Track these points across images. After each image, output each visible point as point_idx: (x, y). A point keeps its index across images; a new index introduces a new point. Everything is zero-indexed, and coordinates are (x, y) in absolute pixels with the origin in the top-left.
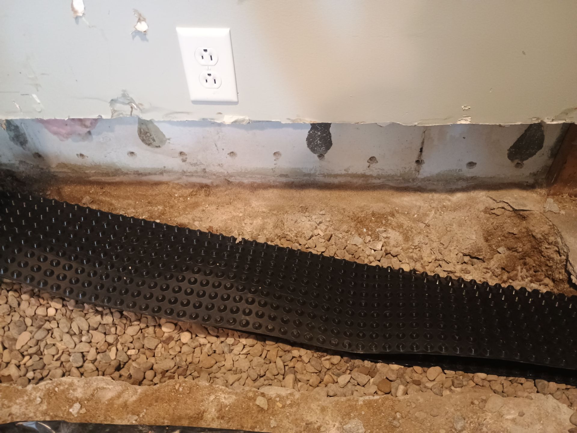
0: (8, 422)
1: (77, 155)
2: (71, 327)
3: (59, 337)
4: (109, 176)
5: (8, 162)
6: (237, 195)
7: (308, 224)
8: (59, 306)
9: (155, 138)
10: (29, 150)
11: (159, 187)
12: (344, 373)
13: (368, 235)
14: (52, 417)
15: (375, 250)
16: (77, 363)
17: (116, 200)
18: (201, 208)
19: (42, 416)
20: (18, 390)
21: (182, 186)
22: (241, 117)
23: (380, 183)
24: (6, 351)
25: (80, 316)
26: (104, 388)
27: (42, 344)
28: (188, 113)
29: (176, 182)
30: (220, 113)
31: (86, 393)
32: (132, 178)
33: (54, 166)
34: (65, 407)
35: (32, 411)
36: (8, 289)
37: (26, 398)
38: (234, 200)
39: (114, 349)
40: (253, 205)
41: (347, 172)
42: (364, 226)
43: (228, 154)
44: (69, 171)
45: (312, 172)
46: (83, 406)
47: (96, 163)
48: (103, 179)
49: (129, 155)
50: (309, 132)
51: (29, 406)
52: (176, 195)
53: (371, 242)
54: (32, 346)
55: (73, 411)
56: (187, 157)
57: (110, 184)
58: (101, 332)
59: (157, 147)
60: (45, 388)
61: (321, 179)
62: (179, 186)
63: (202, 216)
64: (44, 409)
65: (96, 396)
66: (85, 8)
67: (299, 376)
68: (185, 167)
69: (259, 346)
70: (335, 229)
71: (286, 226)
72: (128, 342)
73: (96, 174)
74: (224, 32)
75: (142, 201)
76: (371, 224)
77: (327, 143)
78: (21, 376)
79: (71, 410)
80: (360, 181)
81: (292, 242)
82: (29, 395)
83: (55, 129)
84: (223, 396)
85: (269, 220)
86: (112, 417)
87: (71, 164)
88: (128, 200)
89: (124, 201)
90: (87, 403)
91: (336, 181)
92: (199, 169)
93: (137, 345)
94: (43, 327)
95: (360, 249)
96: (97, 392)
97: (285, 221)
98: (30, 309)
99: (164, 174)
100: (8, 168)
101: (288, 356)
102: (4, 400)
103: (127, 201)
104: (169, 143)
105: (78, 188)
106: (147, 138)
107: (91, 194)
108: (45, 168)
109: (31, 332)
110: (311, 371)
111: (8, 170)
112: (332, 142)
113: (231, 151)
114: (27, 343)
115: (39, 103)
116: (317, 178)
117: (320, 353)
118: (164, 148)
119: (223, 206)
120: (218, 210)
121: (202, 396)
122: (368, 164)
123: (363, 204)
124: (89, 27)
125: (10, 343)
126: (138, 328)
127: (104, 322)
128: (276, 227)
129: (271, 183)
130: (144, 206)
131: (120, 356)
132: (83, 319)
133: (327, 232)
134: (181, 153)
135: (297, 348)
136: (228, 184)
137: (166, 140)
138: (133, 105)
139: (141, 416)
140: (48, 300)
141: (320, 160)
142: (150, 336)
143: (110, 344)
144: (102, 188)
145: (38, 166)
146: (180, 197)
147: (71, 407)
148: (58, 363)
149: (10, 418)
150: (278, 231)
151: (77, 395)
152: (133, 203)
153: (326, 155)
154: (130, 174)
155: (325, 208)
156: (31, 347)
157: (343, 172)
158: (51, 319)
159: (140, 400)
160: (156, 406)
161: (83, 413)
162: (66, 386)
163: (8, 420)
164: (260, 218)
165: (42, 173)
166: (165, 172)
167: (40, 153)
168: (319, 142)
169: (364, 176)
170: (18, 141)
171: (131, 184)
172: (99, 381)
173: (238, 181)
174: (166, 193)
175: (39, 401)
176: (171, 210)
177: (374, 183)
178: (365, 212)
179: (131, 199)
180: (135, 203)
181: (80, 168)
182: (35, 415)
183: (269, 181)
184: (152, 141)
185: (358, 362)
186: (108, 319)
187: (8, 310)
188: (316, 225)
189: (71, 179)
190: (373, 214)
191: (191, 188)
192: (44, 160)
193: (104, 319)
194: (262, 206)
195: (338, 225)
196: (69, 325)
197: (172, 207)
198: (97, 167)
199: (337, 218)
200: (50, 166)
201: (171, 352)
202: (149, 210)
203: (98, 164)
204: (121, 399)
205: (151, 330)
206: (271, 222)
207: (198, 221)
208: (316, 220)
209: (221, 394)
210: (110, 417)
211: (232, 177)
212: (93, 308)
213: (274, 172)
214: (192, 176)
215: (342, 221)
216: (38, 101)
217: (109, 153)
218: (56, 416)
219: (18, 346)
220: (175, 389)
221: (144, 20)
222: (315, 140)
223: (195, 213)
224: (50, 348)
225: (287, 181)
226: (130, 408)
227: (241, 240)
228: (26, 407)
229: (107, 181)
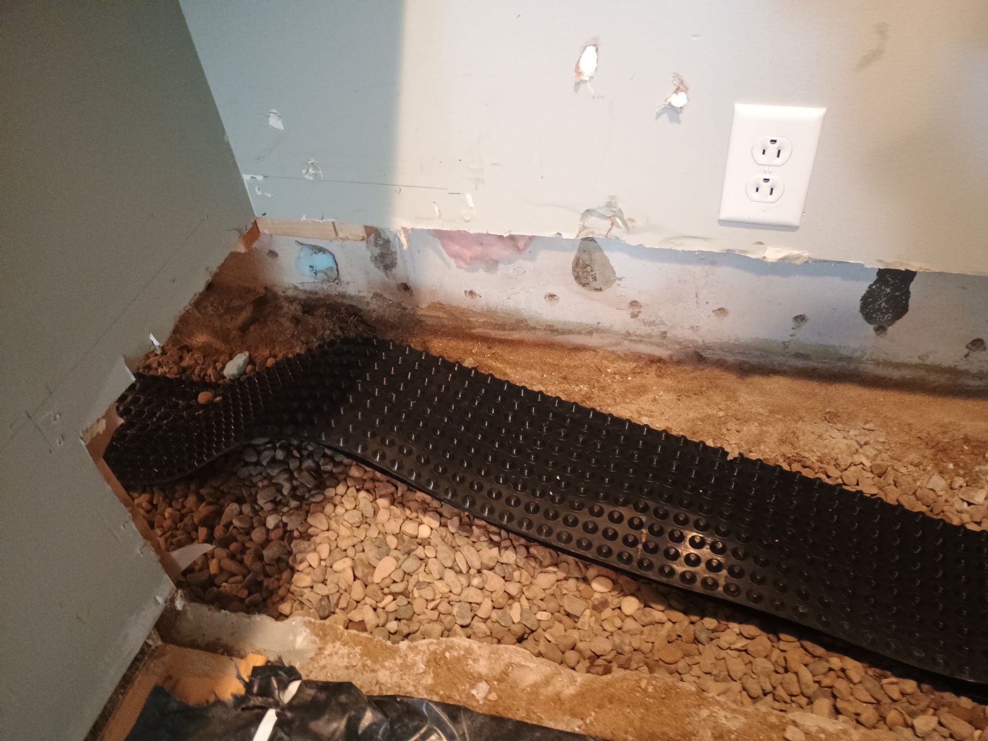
0: (376, 694)
1: (466, 292)
2: (455, 560)
3: (437, 573)
4: (504, 329)
5: (356, 293)
6: (712, 380)
7: (842, 444)
8: (435, 524)
9: (598, 276)
10: (394, 278)
11: (580, 355)
12: (923, 712)
13: (958, 475)
14: (441, 697)
15: (969, 504)
16: (464, 619)
17: (511, 368)
18: (651, 396)
19: (428, 695)
20: (386, 646)
21: (620, 357)
22: (796, 252)
23: (979, 386)
24: (358, 582)
25: (468, 544)
26: (521, 666)
27: (413, 581)
28: (705, 239)
29: (610, 349)
30: (761, 243)
31: (494, 669)
32: (540, 335)
33: (424, 306)
34: (464, 685)
35: (411, 683)
36: (357, 487)
37: (399, 661)
38: (708, 388)
39: (516, 605)
40: (742, 400)
41: (921, 362)
42: (951, 459)
43: (713, 311)
44: (445, 316)
45: (856, 355)
46: (492, 689)
47: (490, 308)
48: (493, 333)
49: (547, 298)
50: (870, 287)
51: (405, 674)
52: (609, 370)
53: (963, 489)
54: (397, 580)
55: (478, 693)
56: (641, 310)
57: (502, 342)
58: (499, 575)
59: (596, 290)
60: (429, 649)
61: (871, 369)
62: (613, 357)
63: (654, 408)
64: (429, 683)
65: (511, 675)
66: (596, 69)
67: (840, 704)
68: (635, 326)
69: (763, 640)
70: (892, 458)
71: (802, 443)
72: (539, 598)
73: (485, 325)
74: (815, 113)
75: (552, 375)
76: (962, 456)
77: (899, 308)
78: (378, 626)
79: (474, 692)
80: (943, 380)
81: (814, 470)
82: (404, 657)
83: (456, 248)
84: (722, 713)
85: (771, 428)
86: (538, 714)
87: (451, 306)
88: (530, 369)
89: (524, 371)
90: (498, 685)
91: (896, 374)
92: (656, 331)
93: (553, 605)
94: (414, 553)
95: (940, 499)
96: (513, 669)
97: (799, 433)
98: (392, 522)
99: (594, 334)
100: (354, 303)
101: (822, 667)
102: (365, 658)
103: (528, 372)
104: (619, 285)
105: (453, 343)
106: (586, 274)
107: (473, 354)
108: (410, 307)
109: (397, 559)
110: (863, 699)
111: (352, 306)
112: (908, 306)
113: (720, 306)
114: (390, 575)
115: (472, 208)
116: (863, 365)
117: (878, 670)
118: (608, 292)
119: (689, 397)
120: (680, 402)
121: (686, 706)
122: (966, 351)
123: (947, 420)
124: (593, 97)
125: (366, 571)
126: (553, 578)
127: (504, 560)
128: (782, 441)
129: (774, 365)
130: (556, 382)
131: (527, 619)
132: (473, 550)
133: (878, 461)
134: (634, 304)
135: (838, 655)
136: (699, 360)
137: (615, 280)
138: (618, 220)
139: (588, 721)
140: (417, 512)
141: (878, 335)
142: (571, 594)
143: (511, 597)
144: (490, 348)
145: (400, 304)
146: (615, 374)
147: (473, 686)
148: (435, 614)
149: (377, 688)
150: (787, 450)
151: (480, 670)
152: (538, 376)
153: (890, 329)
154: (539, 329)
155: (874, 420)
156: (394, 582)
157: (915, 360)
158: (426, 543)
159: (581, 695)
160: (610, 709)
161: (492, 699)
162: (462, 652)
163: (375, 692)
164: (756, 424)
165: (402, 315)
166: (596, 332)
167: (409, 285)
168: (884, 304)
169: (953, 371)
170: (382, 262)
171: (537, 345)
172: (512, 653)
173: (716, 357)
174: (593, 365)
175: (422, 668)
176: (602, 394)
177: (969, 386)
178: (950, 434)
179: (535, 369)
180: (543, 376)
181: (462, 313)
182: (416, 691)
183: (772, 362)
184: (591, 279)
185: (949, 697)
186: (509, 556)
187: (360, 519)
188: (858, 447)
189: (443, 330)
190: (966, 440)
191: (635, 362)
192: (411, 295)
193: (504, 556)
194: (757, 404)
195: (898, 452)
196: (453, 557)
197: (603, 388)
198: (489, 313)
199: (897, 439)
200: (417, 306)
201: (607, 626)
202: (564, 390)
203: (493, 309)
204: (550, 688)
205: (572, 583)
206: (774, 431)
207: (646, 415)
208: (859, 439)
209: (719, 710)
210: (534, 713)
211: (710, 349)
212: (487, 535)
213: (786, 347)
214: (641, 341)
215: (908, 446)
216: (471, 204)
217: (515, 294)
218: (449, 697)
219: (377, 577)
220: (640, 687)
221: (686, 90)
222: (877, 301)
223: (640, 402)
224: (425, 588)
225: (806, 366)
226: (567, 706)
227: (737, 456)
228: (401, 675)
229: (498, 337)
